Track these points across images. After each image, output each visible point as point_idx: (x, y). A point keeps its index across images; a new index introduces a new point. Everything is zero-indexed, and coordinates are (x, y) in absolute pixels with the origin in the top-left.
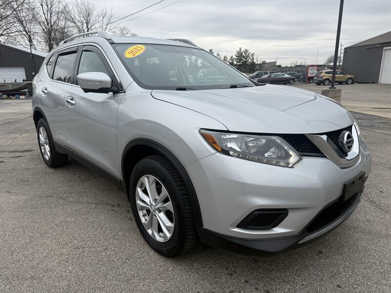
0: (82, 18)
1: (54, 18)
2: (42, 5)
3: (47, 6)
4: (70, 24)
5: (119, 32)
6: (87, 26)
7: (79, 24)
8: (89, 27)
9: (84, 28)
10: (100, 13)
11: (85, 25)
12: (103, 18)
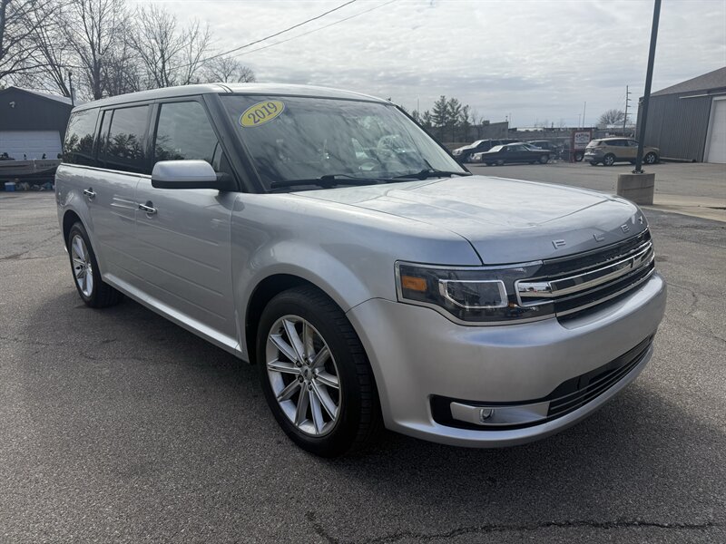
0: (153, 41)
1: (105, 41)
2: (83, 17)
3: (93, 18)
4: (131, 50)
5: (219, 67)
6: (163, 56)
7: (148, 52)
8: (166, 56)
9: (157, 58)
10: (187, 32)
11: (159, 54)
12: (192, 40)
